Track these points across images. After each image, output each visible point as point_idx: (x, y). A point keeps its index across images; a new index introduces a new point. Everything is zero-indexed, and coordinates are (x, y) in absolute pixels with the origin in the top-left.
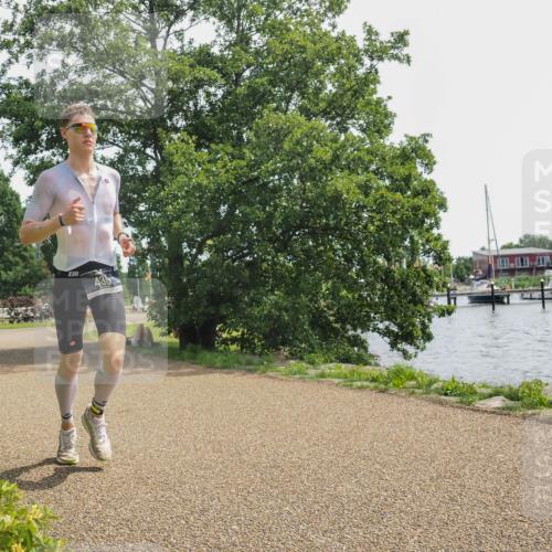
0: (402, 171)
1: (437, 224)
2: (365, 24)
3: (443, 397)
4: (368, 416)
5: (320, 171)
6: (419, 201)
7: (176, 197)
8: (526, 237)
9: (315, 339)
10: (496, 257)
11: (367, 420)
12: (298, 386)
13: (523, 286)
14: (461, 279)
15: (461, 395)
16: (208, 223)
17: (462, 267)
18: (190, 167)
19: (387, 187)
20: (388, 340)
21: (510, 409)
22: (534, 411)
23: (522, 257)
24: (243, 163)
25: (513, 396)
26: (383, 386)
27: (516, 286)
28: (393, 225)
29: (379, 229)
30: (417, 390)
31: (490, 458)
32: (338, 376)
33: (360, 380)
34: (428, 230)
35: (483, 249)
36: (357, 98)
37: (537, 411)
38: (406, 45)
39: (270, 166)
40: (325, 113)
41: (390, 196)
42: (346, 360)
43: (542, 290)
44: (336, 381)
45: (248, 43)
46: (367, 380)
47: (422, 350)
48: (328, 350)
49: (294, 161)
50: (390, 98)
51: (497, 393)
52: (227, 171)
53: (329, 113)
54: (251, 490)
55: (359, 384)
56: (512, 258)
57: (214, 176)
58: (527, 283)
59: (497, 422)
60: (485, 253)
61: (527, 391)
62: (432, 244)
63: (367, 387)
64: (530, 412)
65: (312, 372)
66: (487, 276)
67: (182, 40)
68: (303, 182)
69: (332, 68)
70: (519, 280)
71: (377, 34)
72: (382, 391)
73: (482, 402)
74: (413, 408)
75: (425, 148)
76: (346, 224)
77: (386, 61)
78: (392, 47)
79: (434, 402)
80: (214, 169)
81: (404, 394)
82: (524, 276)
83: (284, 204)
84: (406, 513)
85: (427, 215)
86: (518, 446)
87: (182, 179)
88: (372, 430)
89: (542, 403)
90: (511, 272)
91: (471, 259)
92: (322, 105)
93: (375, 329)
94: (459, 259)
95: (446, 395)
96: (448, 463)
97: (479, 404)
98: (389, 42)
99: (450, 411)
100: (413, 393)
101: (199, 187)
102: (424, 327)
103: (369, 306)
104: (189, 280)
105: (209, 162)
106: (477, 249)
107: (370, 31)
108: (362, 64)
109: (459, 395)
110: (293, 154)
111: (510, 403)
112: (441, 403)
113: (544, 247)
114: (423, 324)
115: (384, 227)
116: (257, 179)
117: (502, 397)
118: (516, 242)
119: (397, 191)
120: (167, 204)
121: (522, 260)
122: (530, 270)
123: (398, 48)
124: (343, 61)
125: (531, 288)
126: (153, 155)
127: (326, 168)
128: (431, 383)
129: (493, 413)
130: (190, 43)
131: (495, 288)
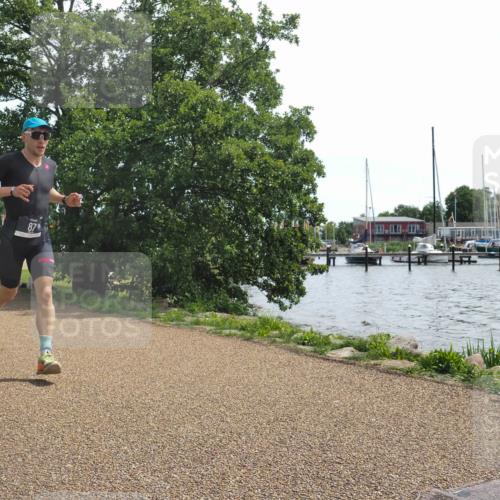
0: (284, 140)
1: (314, 190)
2: (260, 3)
3: (301, 347)
4: (228, 361)
5: (211, 136)
6: (298, 168)
7: (72, 151)
8: (401, 207)
9: (197, 289)
10: (373, 223)
11: (226, 365)
12: (172, 331)
13: (394, 250)
14: (342, 242)
15: (317, 345)
16: (103, 176)
17: (343, 230)
18: (88, 123)
19: (270, 154)
20: (266, 293)
21: (355, 358)
22: (376, 362)
23: (396, 224)
24: (139, 123)
25: (361, 347)
26: (249, 334)
27: (388, 250)
28: (274, 188)
29: (261, 191)
30: (277, 339)
31: (327, 404)
32: (211, 324)
33: (230, 328)
34: (305, 195)
35: (363, 216)
36: (248, 69)
37: (379, 362)
38: (295, 27)
39: (164, 127)
40: (219, 82)
41: (272, 162)
42: (224, 309)
43: (410, 255)
44: (208, 328)
45: (151, 12)
46: (237, 328)
47: (296, 303)
48: (209, 299)
49: (187, 124)
50: (278, 71)
51: (347, 345)
52: (124, 130)
53: (223, 82)
54: (96, 430)
55: (227, 332)
56: (387, 224)
57: (111, 133)
58: (398, 247)
59: (342, 370)
60: (363, 219)
61: (374, 343)
62: (309, 206)
63: (235, 335)
64: (372, 362)
65: (189, 319)
66: (364, 239)
67: (90, 4)
68: (194, 144)
69: (228, 41)
70: (392, 245)
71: (270, 14)
72: (248, 339)
73: (333, 352)
74: (271, 355)
75: (307, 119)
76: (233, 185)
77: (276, 39)
78: (283, 28)
79: (291, 350)
80: (112, 126)
81: (266, 342)
82: (396, 241)
83: (176, 163)
84: (236, 454)
85: (305, 181)
86: (355, 393)
87: (79, 134)
88: (228, 375)
89: (385, 355)
90: (386, 237)
91: (351, 224)
92: (216, 75)
93: (255, 283)
94: (341, 224)
95: (304, 344)
96: (287, 408)
97: (331, 354)
98: (281, 22)
99: (302, 359)
100: (274, 341)
101: (96, 141)
102: (299, 283)
103: (250, 261)
104: (82, 229)
105: (108, 120)
106: (358, 216)
107: (264, 11)
108: (255, 41)
109: (315, 345)
110: (186, 118)
111: (357, 353)
112: (297, 352)
113: (414, 217)
114: (298, 280)
115: (265, 189)
116: (152, 139)
117: (352, 348)
118: (392, 211)
119: (279, 158)
120: (64, 157)
121: (396, 227)
122: (401, 236)
123: (288, 29)
124: (238, 36)
125: (401, 252)
126: (54, 110)
127: (216, 134)
128: (293, 333)
129: (341, 362)
130: (98, 8)
131: (369, 250)
